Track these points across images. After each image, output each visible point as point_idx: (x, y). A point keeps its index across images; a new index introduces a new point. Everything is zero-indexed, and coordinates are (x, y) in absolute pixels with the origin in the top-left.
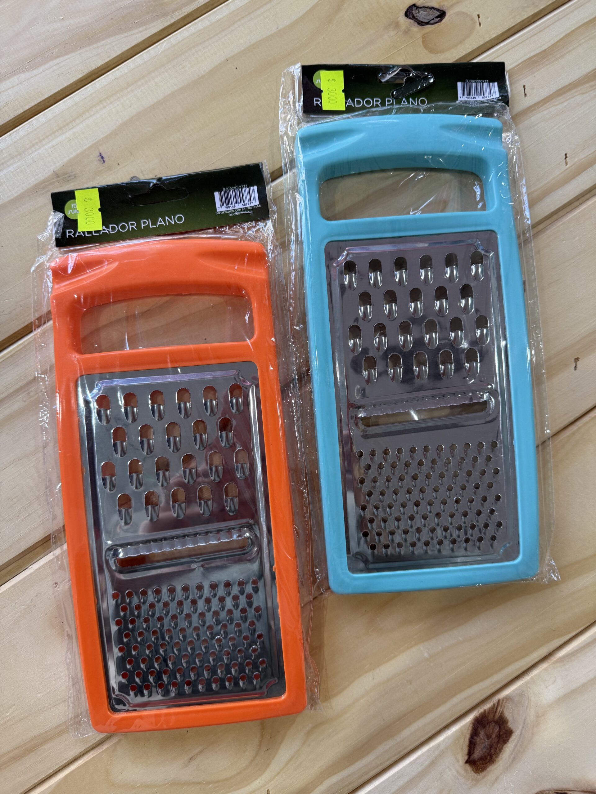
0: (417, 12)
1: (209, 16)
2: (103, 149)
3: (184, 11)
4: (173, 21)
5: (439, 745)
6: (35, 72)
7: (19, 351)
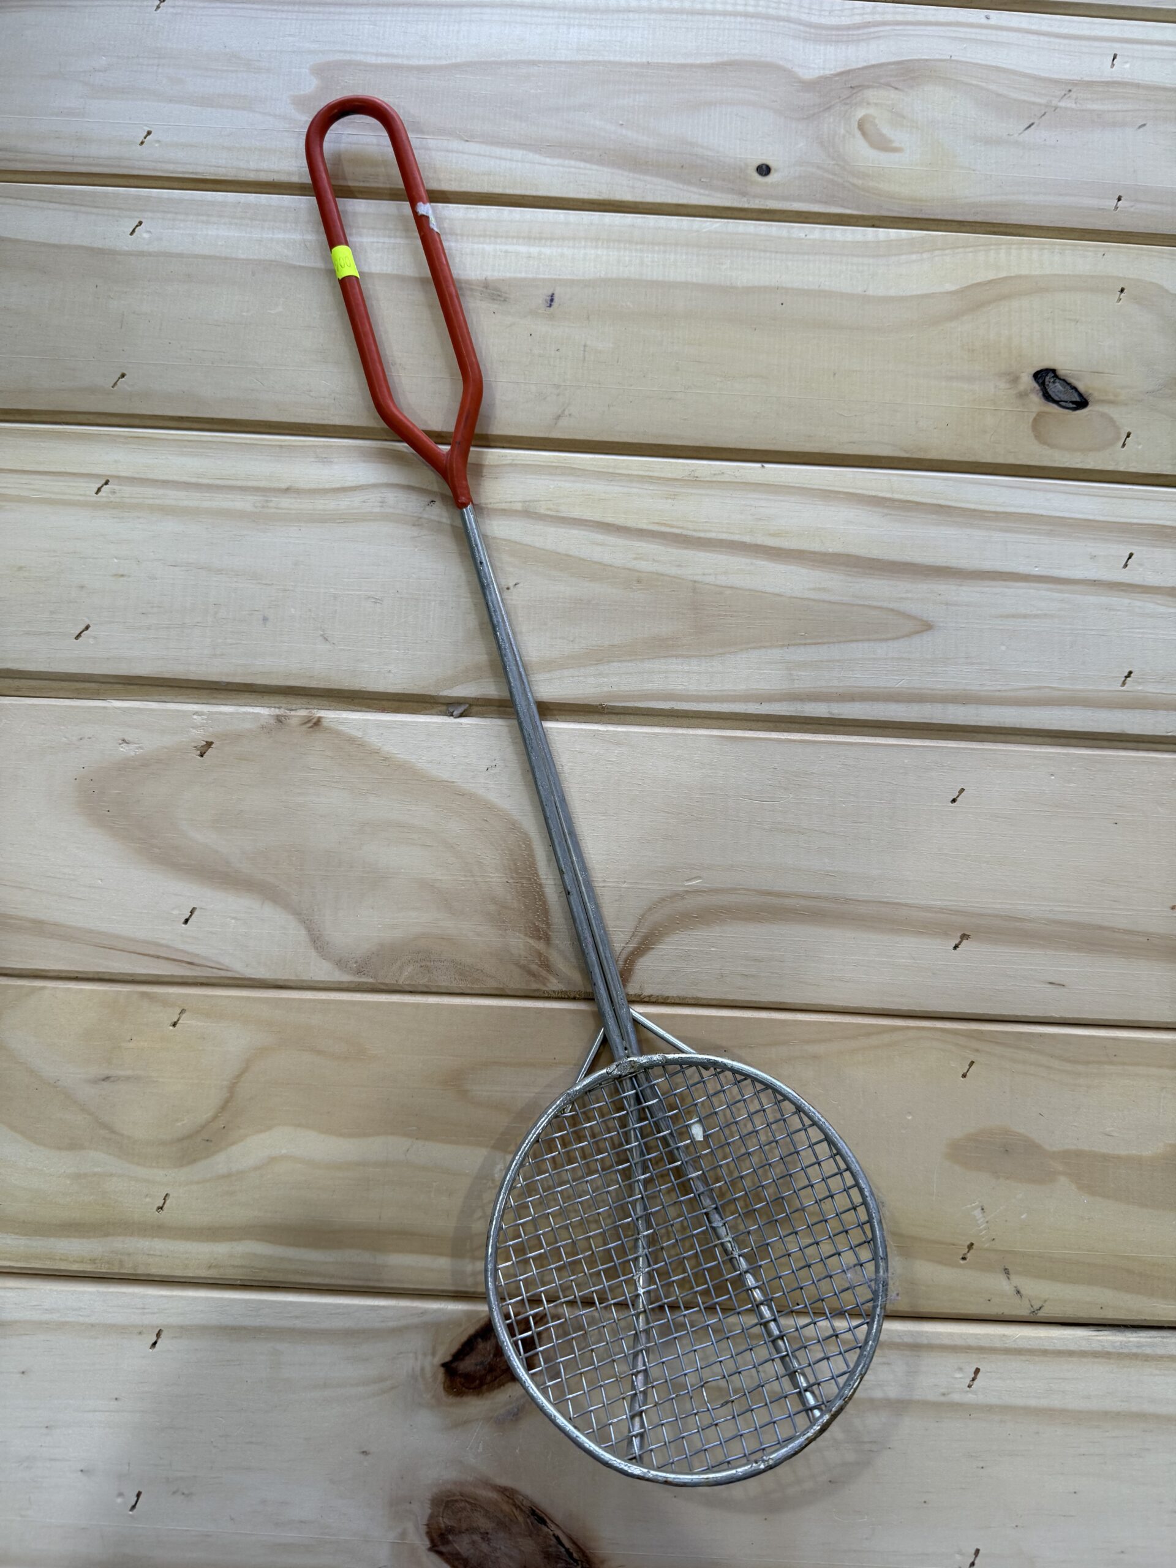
0: (1052, 380)
1: (793, 227)
2: (559, 292)
3: (768, 203)
4: (746, 206)
5: (425, 1312)
6: (548, 160)
7: (293, 446)
